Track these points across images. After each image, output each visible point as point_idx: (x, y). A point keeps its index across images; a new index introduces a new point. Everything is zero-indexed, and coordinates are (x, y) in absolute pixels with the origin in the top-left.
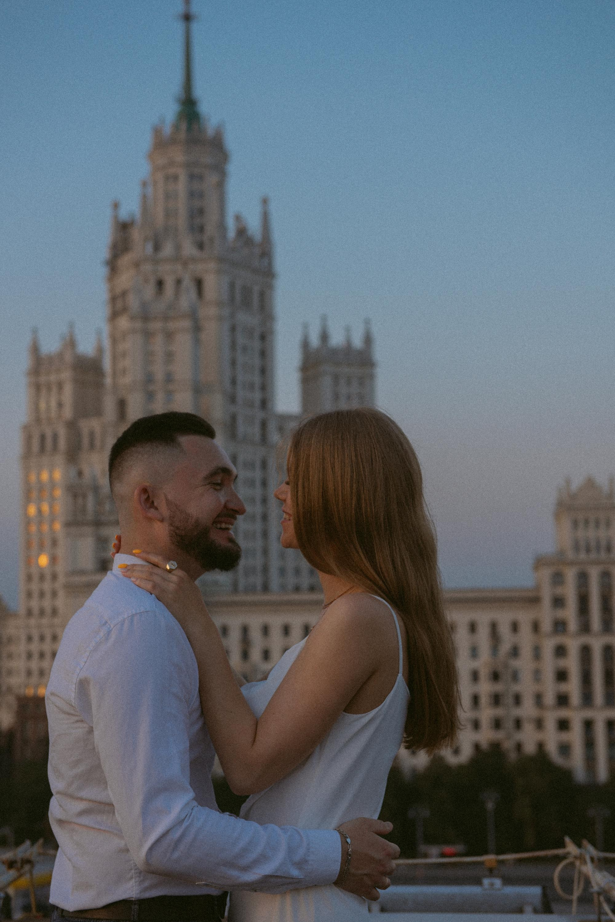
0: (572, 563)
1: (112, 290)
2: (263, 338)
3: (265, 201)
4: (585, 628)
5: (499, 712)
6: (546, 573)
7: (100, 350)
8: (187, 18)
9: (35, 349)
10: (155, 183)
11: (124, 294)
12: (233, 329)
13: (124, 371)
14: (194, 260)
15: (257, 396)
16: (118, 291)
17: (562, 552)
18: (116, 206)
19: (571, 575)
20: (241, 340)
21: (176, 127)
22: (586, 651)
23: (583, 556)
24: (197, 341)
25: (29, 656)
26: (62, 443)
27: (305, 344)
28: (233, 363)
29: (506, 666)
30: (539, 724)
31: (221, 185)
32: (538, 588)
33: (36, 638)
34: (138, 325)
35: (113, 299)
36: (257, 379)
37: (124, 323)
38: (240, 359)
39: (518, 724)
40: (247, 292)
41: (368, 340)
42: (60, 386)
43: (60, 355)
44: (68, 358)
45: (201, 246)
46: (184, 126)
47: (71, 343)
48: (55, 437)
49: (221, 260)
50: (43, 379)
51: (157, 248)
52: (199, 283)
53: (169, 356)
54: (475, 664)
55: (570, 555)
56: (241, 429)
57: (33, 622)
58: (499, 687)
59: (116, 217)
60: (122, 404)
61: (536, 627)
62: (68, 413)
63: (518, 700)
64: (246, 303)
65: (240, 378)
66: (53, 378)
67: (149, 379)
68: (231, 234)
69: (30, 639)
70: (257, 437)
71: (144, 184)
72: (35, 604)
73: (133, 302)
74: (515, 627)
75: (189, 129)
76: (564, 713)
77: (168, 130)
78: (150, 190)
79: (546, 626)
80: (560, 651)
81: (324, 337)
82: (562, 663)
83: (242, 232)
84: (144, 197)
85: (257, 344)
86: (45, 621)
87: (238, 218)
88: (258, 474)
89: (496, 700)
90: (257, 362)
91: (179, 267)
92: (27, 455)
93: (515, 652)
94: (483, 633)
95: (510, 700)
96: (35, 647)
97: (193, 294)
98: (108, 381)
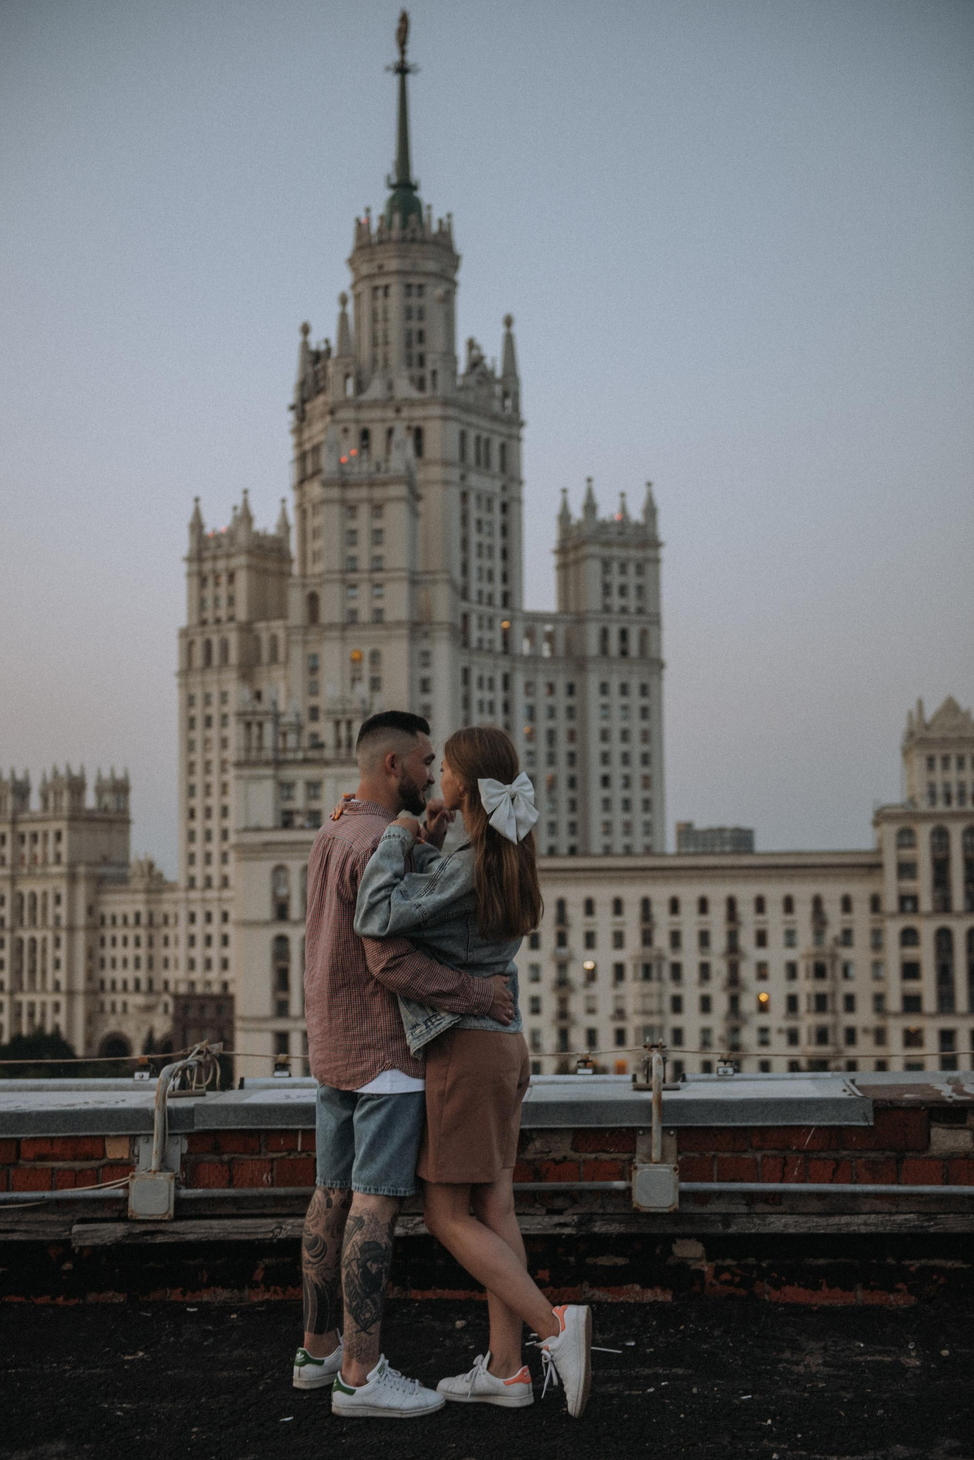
0: (926, 817)
1: (299, 444)
2: (505, 508)
3: (508, 322)
4: (944, 906)
5: (825, 1019)
6: (891, 830)
7: (284, 526)
8: (402, 70)
9: (197, 525)
10: (358, 297)
11: (316, 449)
12: (464, 496)
13: (317, 556)
14: (411, 403)
15: (498, 588)
16: (308, 446)
17: (912, 801)
18: (306, 330)
19: (924, 833)
20: (474, 514)
21: (386, 222)
22: (944, 937)
23: (940, 807)
24: (415, 514)
25: (192, 940)
26: (234, 656)
27: (564, 516)
28: (465, 544)
29: (834, 957)
30: (880, 1036)
31: (448, 299)
32: (879, 851)
33: (200, 918)
34: (335, 493)
35: (302, 458)
36: (497, 565)
37: (315, 489)
38: (474, 538)
39: (851, 1036)
40: (483, 444)
41: (651, 510)
42: (231, 577)
43: (231, 534)
44: (242, 537)
45: (421, 385)
46: (397, 219)
47: (245, 517)
48: (225, 646)
49: (446, 403)
50: (208, 566)
51: (360, 387)
52: (418, 434)
53: (378, 536)
54: (792, 955)
55: (923, 806)
56: (475, 634)
57: (195, 895)
58: (824, 987)
59: (305, 344)
60: (313, 600)
61: (875, 903)
62: (242, 613)
63: (850, 1003)
64: (483, 462)
65: (474, 563)
66: (221, 564)
67: (351, 565)
68: (462, 367)
69: (192, 918)
70: (498, 646)
71: (344, 301)
72: (198, 871)
73: (328, 463)
74: (847, 904)
75: (405, 224)
76: (913, 1022)
77: (375, 225)
78: (350, 308)
79: (890, 903)
80: (909, 937)
81: (590, 507)
82: (911, 953)
83: (476, 363)
84: (343, 317)
85: (497, 516)
86: (212, 894)
87: (471, 345)
88: (499, 696)
89: (821, 1003)
90: (498, 542)
91: (390, 414)
92: (186, 671)
93: (847, 937)
94: (803, 912)
95: (840, 1004)
96: (198, 930)
97: (410, 450)
98: (296, 569)
